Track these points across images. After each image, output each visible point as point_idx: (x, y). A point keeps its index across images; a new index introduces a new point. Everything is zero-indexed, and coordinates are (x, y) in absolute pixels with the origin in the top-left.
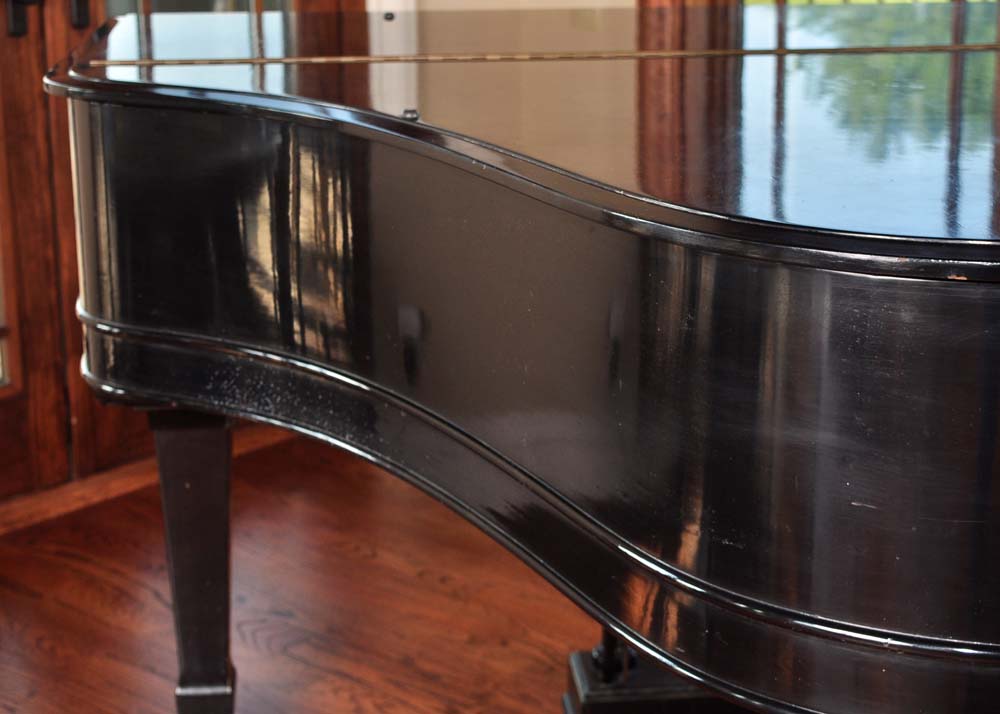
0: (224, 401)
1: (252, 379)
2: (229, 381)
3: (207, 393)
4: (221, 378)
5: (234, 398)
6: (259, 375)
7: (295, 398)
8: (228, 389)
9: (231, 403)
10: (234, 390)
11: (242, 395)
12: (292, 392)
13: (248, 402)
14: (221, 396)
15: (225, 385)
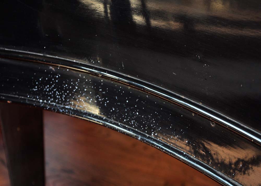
0: (47, 101)
1: (69, 85)
2: (51, 85)
3: (35, 94)
4: (44, 83)
5: (55, 98)
6: (74, 83)
7: (106, 101)
8: (50, 91)
9: (52, 102)
10: (55, 92)
11: (61, 96)
12: (103, 96)
13: (66, 101)
14: (45, 97)
15: (47, 88)
